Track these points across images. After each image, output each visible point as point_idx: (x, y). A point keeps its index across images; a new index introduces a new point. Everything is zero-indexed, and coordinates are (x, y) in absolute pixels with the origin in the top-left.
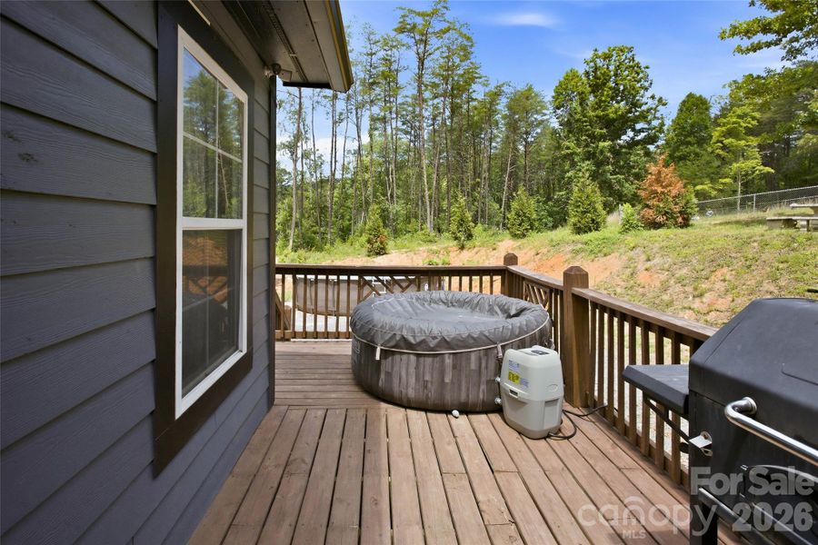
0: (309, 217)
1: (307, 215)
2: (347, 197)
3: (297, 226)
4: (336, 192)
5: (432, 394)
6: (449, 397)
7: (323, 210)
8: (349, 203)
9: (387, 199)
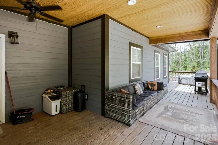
0: (174, 64)
1: (174, 63)
2: (186, 58)
3: (171, 66)
4: (182, 57)
5: (187, 83)
6: (189, 84)
7: (178, 62)
8: (187, 60)
9: (200, 58)
